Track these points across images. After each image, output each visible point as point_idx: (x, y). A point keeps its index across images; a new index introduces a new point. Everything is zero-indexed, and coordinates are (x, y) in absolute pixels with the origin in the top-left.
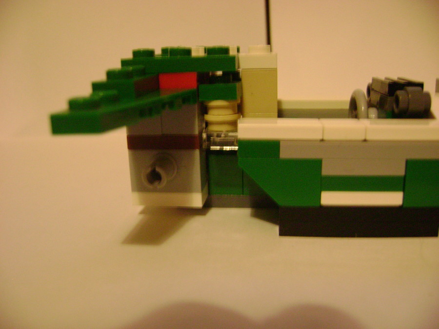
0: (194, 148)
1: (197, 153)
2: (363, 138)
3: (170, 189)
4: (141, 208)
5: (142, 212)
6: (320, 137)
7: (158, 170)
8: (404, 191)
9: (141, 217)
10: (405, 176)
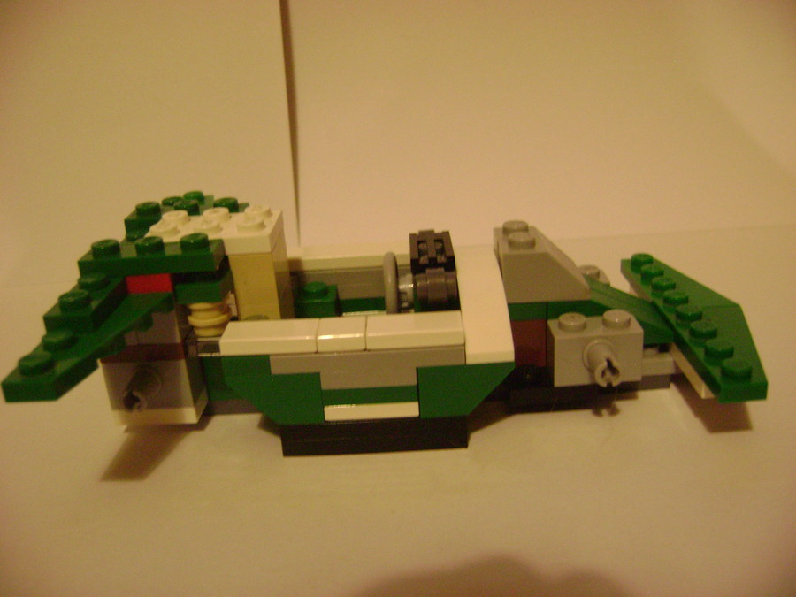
0: (177, 358)
1: (183, 364)
2: (363, 347)
3: (154, 405)
4: (124, 427)
5: (126, 431)
6: (314, 350)
7: (136, 393)
8: (419, 400)
9: (127, 435)
10: (418, 385)
